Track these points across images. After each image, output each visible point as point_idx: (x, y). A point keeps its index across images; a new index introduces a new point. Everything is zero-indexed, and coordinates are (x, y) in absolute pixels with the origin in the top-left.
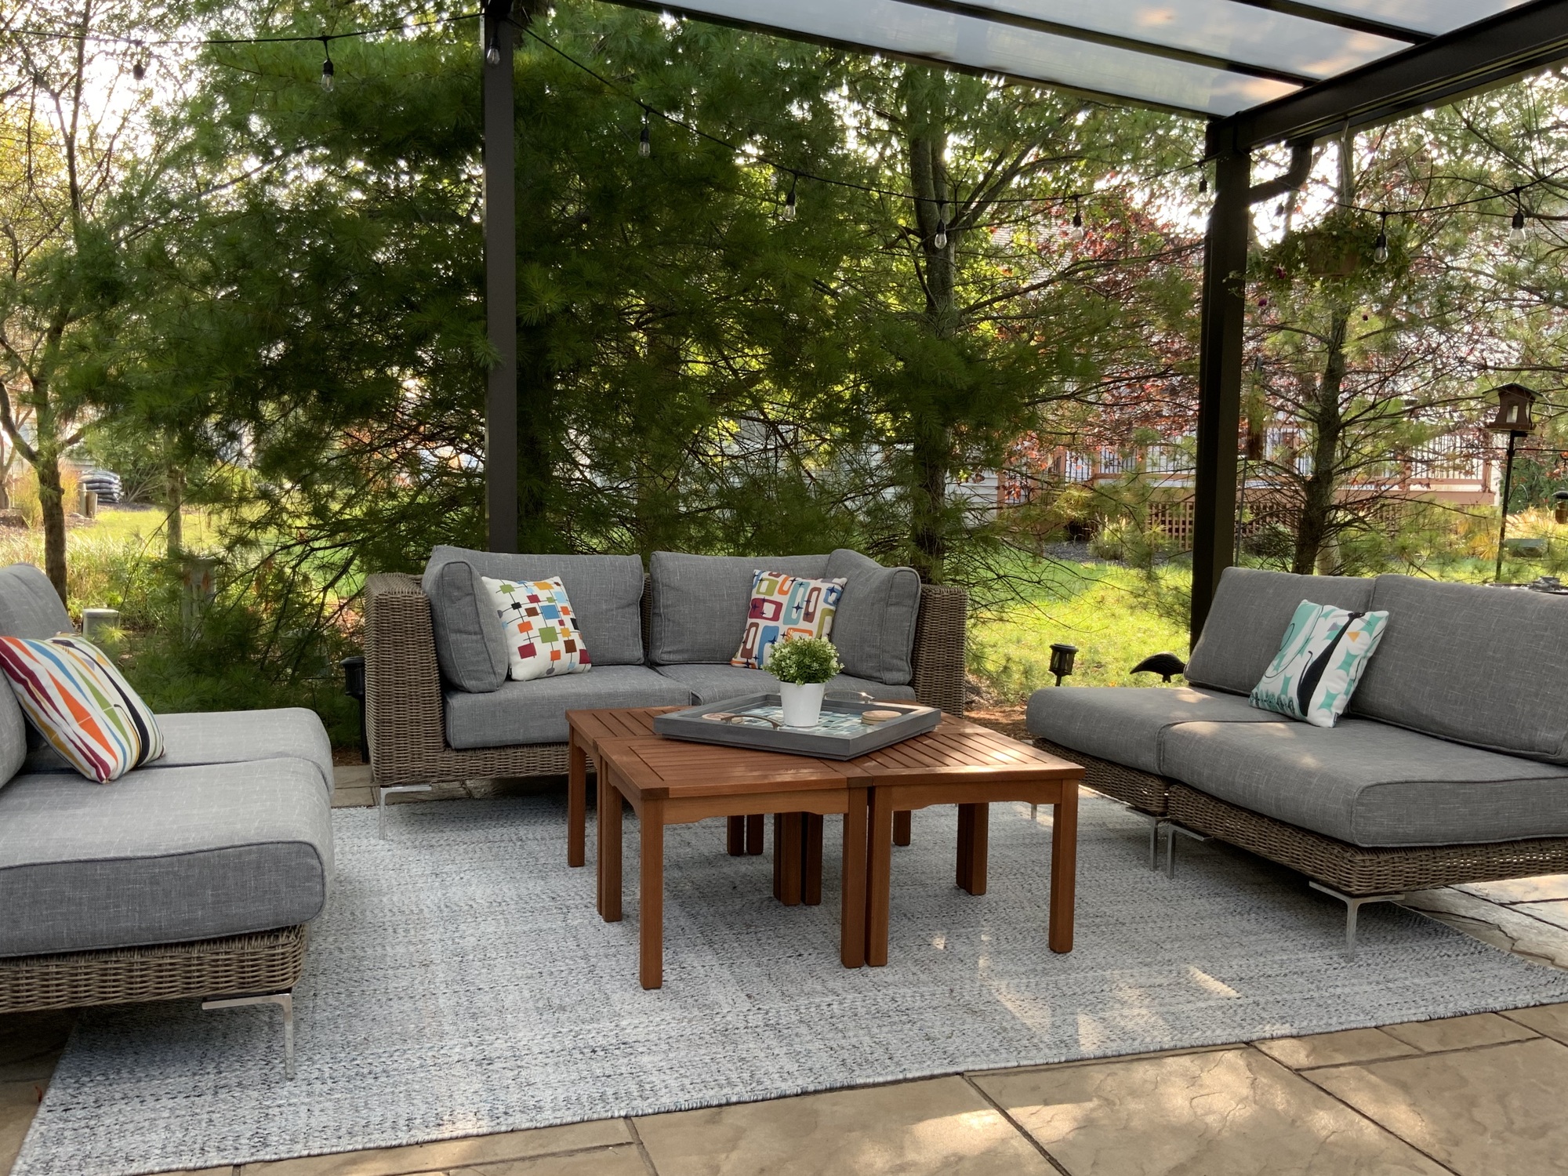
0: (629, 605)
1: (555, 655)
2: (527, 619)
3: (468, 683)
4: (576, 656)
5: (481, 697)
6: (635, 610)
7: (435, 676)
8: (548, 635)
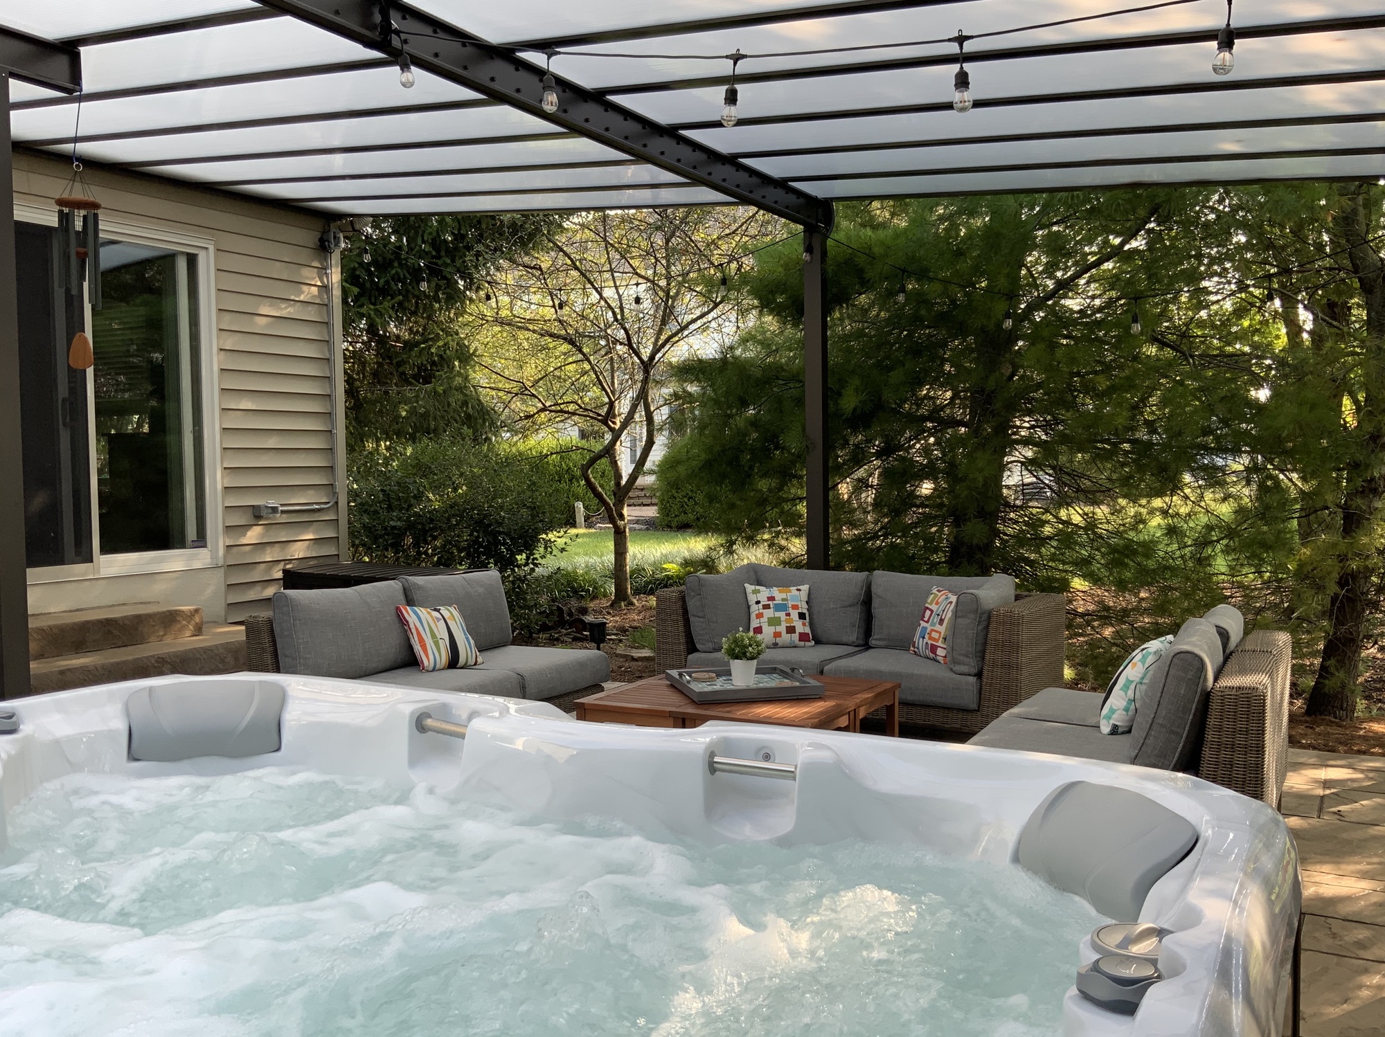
0: (850, 606)
1: (777, 635)
2: (761, 611)
3: (698, 646)
4: (796, 637)
5: (703, 655)
6: (858, 608)
7: (683, 640)
8: (774, 622)
